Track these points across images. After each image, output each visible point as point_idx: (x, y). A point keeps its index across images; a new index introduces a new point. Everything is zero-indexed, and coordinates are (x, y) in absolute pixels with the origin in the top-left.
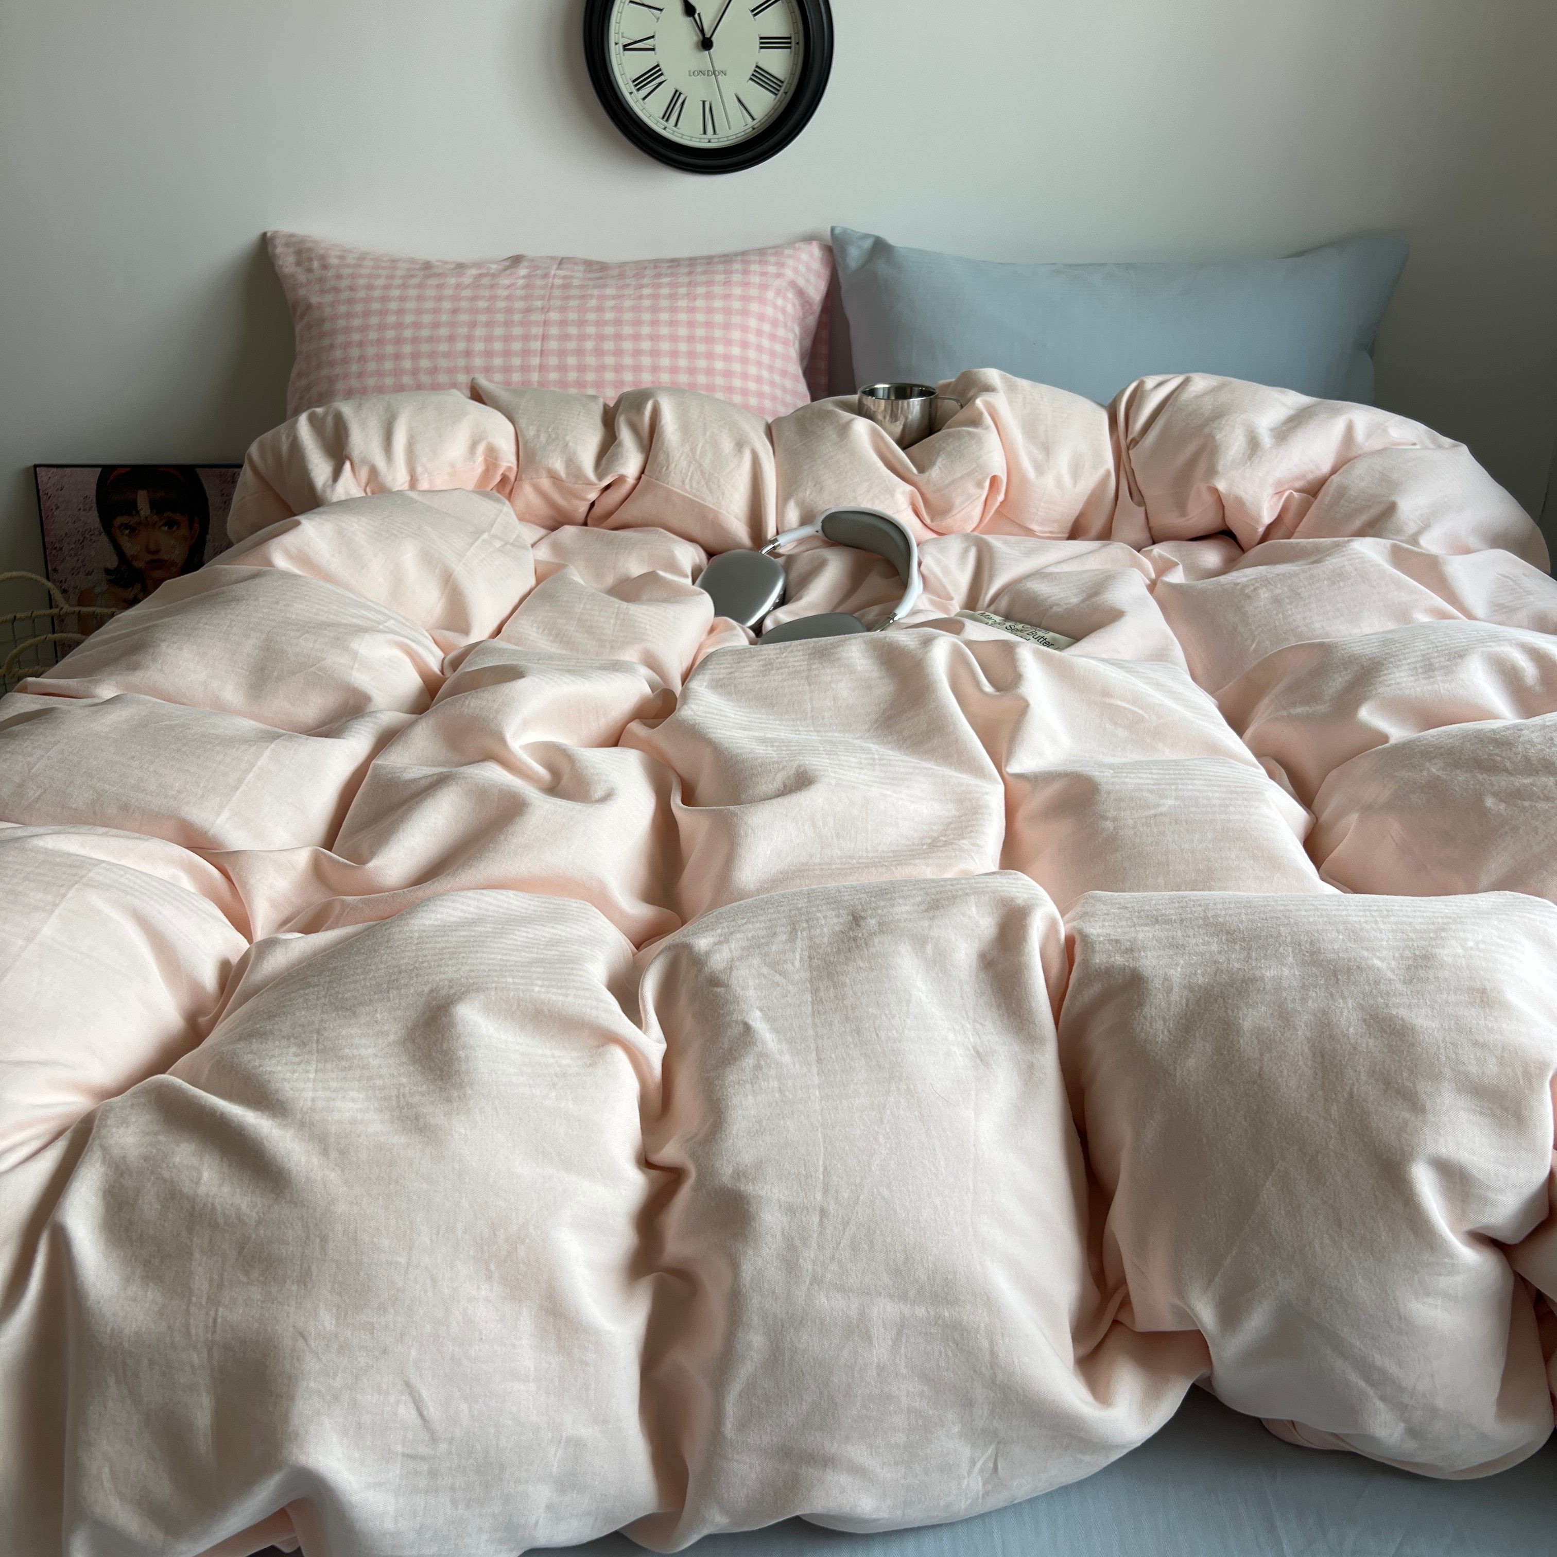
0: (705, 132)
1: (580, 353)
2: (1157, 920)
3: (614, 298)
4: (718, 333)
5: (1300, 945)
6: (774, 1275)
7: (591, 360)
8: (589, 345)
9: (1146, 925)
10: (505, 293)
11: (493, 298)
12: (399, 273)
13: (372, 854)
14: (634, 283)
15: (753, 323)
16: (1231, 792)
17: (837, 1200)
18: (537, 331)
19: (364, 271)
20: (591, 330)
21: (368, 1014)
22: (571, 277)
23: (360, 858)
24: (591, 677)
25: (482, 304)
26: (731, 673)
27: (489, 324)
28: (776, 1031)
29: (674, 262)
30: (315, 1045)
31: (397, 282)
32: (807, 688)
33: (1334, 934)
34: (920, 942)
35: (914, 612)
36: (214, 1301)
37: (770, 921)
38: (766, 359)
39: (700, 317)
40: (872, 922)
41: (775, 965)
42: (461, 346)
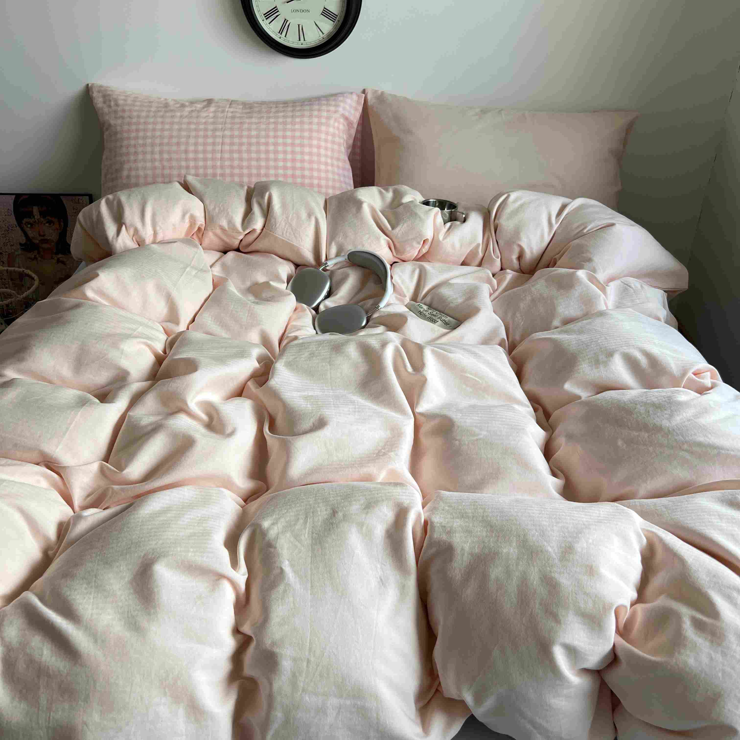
0: (300, 40)
1: (240, 152)
2: (463, 515)
3: (256, 123)
4: (306, 142)
5: (519, 536)
6: (287, 689)
7: (245, 156)
8: (244, 148)
9: (458, 518)
10: (204, 121)
11: (198, 124)
12: (153, 109)
13: (126, 466)
14: (265, 115)
15: (323, 136)
16: (512, 428)
17: (314, 656)
18: (219, 140)
19: (136, 108)
20: (245, 140)
21: (117, 567)
22: (236, 112)
23: (121, 469)
24: (229, 364)
25: (193, 126)
26: (296, 358)
27: (197, 137)
28: (295, 572)
29: (285, 103)
30: (93, 584)
31: (152, 114)
32: (329, 367)
33: (534, 531)
34: (361, 525)
35: (388, 305)
36: (49, 709)
37: (297, 511)
38: (329, 153)
39: (298, 134)
40: (340, 514)
41: (297, 537)
42: (183, 148)
